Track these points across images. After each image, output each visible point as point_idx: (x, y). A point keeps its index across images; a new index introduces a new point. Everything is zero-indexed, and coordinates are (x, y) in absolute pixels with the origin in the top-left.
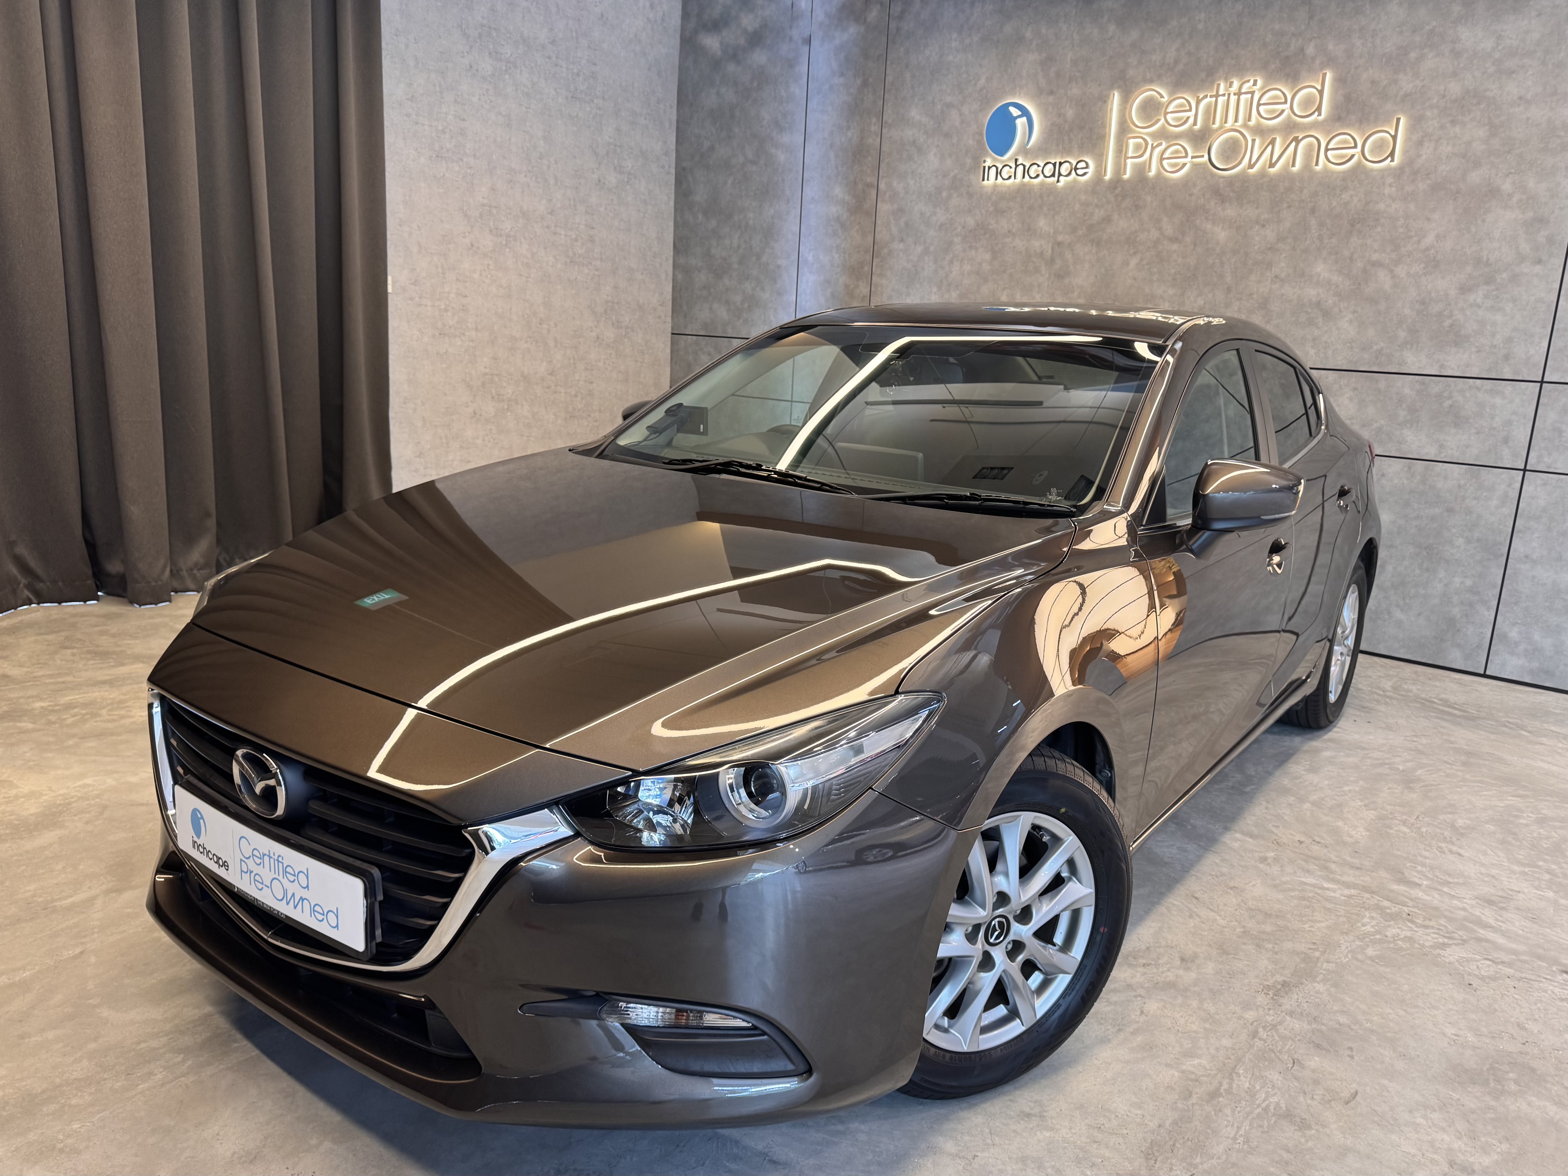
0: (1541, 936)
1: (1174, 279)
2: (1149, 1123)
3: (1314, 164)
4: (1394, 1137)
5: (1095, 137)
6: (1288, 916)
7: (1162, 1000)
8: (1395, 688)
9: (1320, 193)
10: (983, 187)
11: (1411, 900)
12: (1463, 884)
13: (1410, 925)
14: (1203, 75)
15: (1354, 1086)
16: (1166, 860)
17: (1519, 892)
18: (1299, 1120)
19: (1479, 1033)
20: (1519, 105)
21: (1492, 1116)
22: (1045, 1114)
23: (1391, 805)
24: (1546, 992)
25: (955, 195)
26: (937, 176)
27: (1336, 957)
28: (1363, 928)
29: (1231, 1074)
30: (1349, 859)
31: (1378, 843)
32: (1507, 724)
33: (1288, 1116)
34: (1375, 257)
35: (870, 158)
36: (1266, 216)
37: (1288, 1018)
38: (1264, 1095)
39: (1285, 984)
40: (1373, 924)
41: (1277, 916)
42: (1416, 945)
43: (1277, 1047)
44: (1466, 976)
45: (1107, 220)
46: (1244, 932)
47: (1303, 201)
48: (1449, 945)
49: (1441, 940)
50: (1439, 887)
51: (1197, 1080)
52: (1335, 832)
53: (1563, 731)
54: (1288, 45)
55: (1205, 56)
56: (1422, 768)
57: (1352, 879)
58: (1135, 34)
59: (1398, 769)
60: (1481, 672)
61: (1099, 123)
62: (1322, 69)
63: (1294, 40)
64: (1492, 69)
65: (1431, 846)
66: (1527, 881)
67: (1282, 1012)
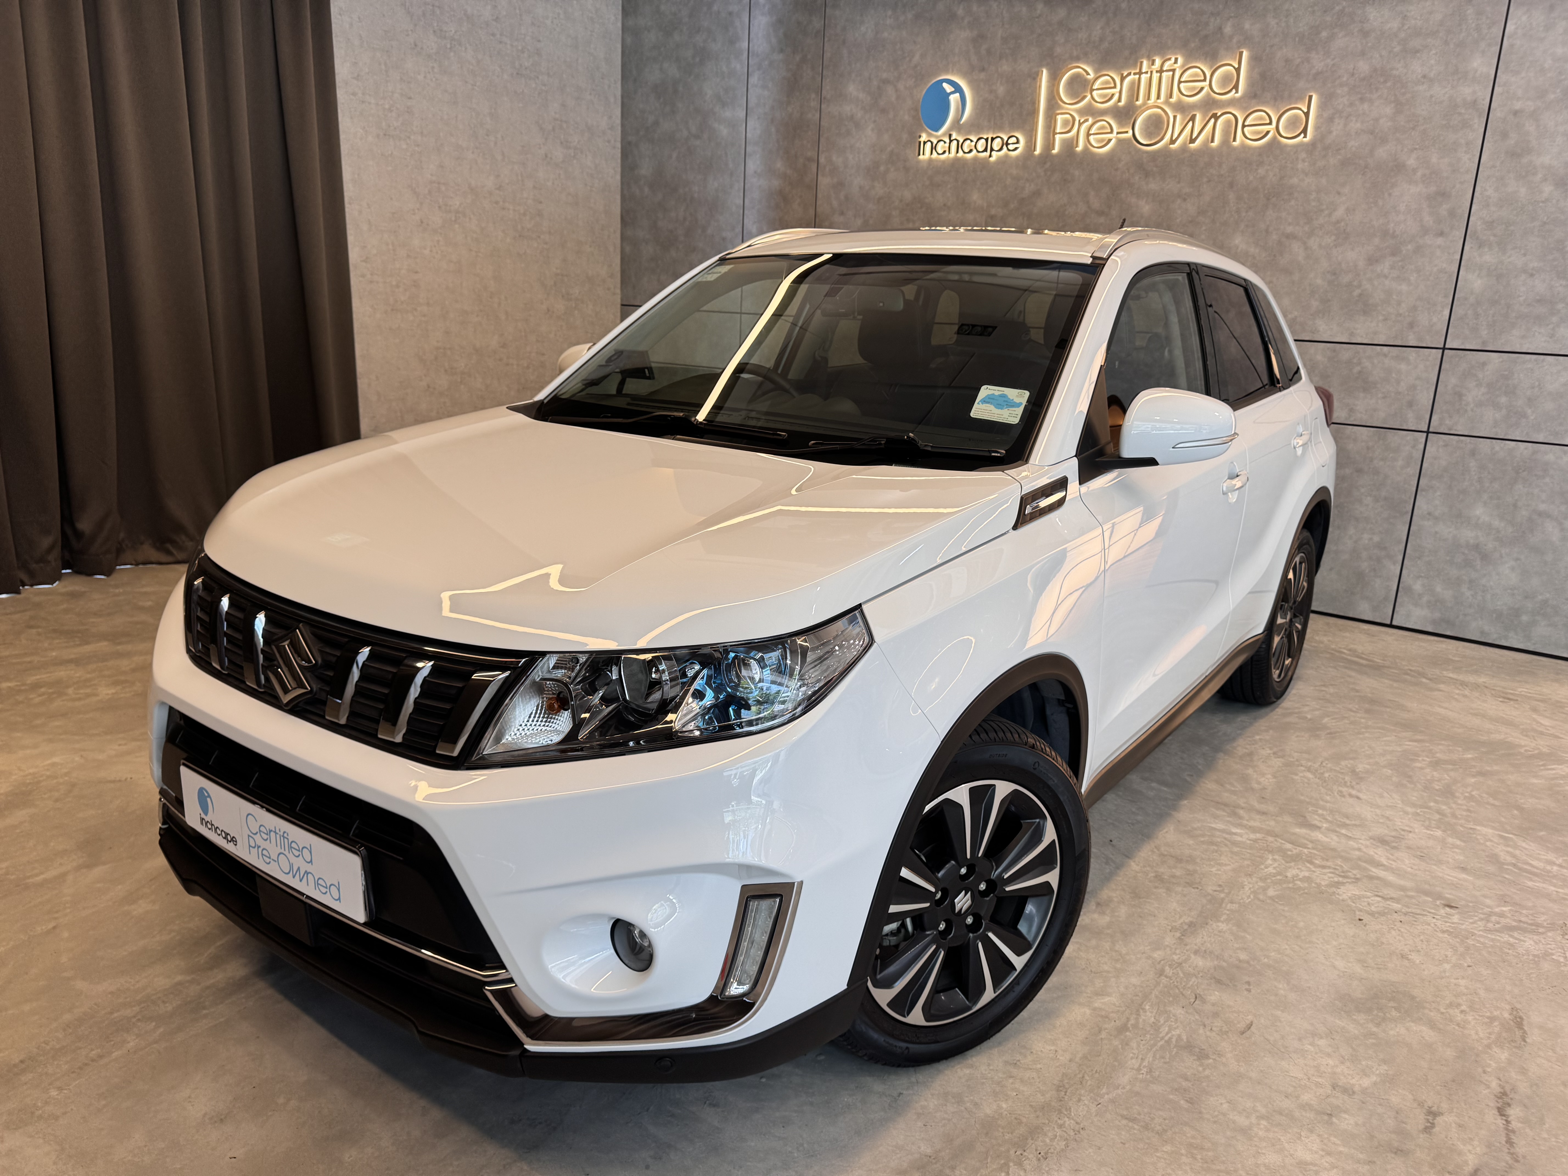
0: (1427, 873)
2: (1061, 1058)
3: (1232, 140)
4: (1283, 1063)
5: (1025, 113)
6: (1198, 860)
7: (1077, 943)
9: (1238, 168)
10: (919, 162)
11: (1312, 842)
12: (1359, 826)
13: (1308, 865)
14: (1127, 53)
15: (1250, 1017)
17: (1410, 832)
18: (1197, 1050)
19: (1366, 965)
20: (1423, 83)
21: (1374, 1041)
23: (1297, 752)
24: (1429, 925)
25: (892, 170)
26: (875, 151)
27: (1240, 898)
28: (1266, 870)
29: (1138, 1011)
30: (1255, 804)
31: (1284, 789)
32: (1409, 672)
33: (1189, 1047)
34: (1289, 229)
35: (810, 133)
36: (1187, 190)
37: (1193, 956)
38: (1167, 1028)
39: (1191, 924)
40: (1274, 866)
41: (1187, 861)
42: (1313, 885)
43: (1181, 984)
44: (1358, 913)
45: (1037, 193)
46: (1156, 877)
47: (1222, 175)
48: (1343, 884)
49: (1336, 879)
50: (1338, 829)
51: (1107, 1017)
52: (1245, 779)
53: (1461, 677)
54: (1207, 24)
55: (1129, 34)
56: (1328, 716)
57: (1256, 824)
58: (1062, 13)
59: (1307, 718)
60: (1388, 622)
61: (1029, 99)
62: (1239, 48)
63: (1212, 20)
64: (1397, 49)
65: (1332, 791)
66: (1418, 821)
67: (1187, 950)
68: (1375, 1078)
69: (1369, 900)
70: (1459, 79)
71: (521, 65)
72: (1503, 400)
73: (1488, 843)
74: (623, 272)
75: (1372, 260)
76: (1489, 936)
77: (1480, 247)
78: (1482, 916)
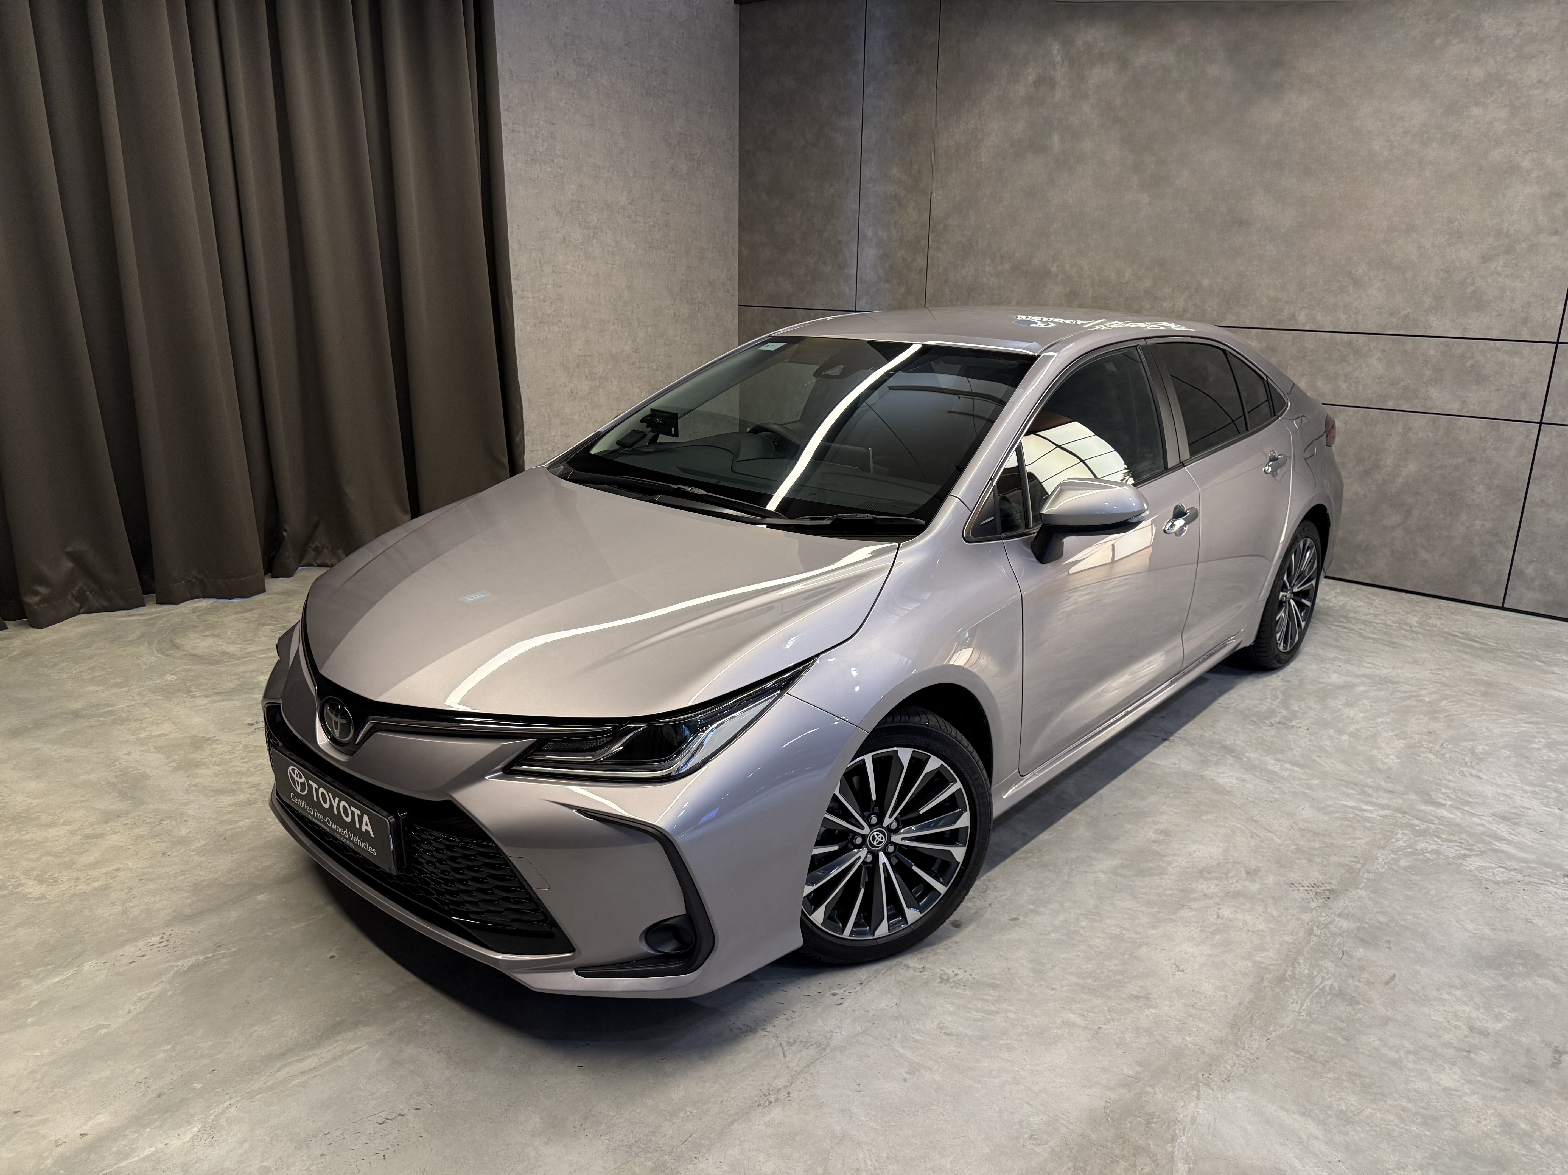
0: (1547, 847)
2: (1231, 1002)
4: (1425, 1009)
6: (1334, 835)
7: (1234, 906)
8: (1421, 624)
11: (1438, 818)
12: (1481, 803)
13: (1436, 839)
15: (1393, 971)
16: (1228, 789)
17: (1530, 809)
18: (1349, 997)
19: (1493, 927)
20: (1539, 87)
21: (1504, 992)
22: (1149, 996)
23: (1418, 734)
24: (1550, 893)
27: (1375, 868)
28: (1397, 843)
29: (1293, 964)
30: (1383, 784)
31: (1408, 769)
32: (1523, 655)
33: (1341, 994)
37: (1337, 919)
38: (1320, 979)
39: (1332, 891)
40: (1405, 839)
41: (1324, 835)
42: (1442, 857)
43: (1329, 942)
44: (1484, 882)
46: (1297, 849)
48: (1469, 856)
49: (1462, 852)
50: (1462, 807)
51: (1266, 969)
52: (1371, 760)
56: (1446, 699)
57: (1386, 801)
59: (1425, 701)
60: (1501, 605)
64: (1513, 55)
65: (1454, 771)
66: (1537, 799)
67: (1331, 914)
68: (1506, 1023)
69: (1494, 871)
71: (650, 86)
74: (740, 274)
75: (1486, 259)
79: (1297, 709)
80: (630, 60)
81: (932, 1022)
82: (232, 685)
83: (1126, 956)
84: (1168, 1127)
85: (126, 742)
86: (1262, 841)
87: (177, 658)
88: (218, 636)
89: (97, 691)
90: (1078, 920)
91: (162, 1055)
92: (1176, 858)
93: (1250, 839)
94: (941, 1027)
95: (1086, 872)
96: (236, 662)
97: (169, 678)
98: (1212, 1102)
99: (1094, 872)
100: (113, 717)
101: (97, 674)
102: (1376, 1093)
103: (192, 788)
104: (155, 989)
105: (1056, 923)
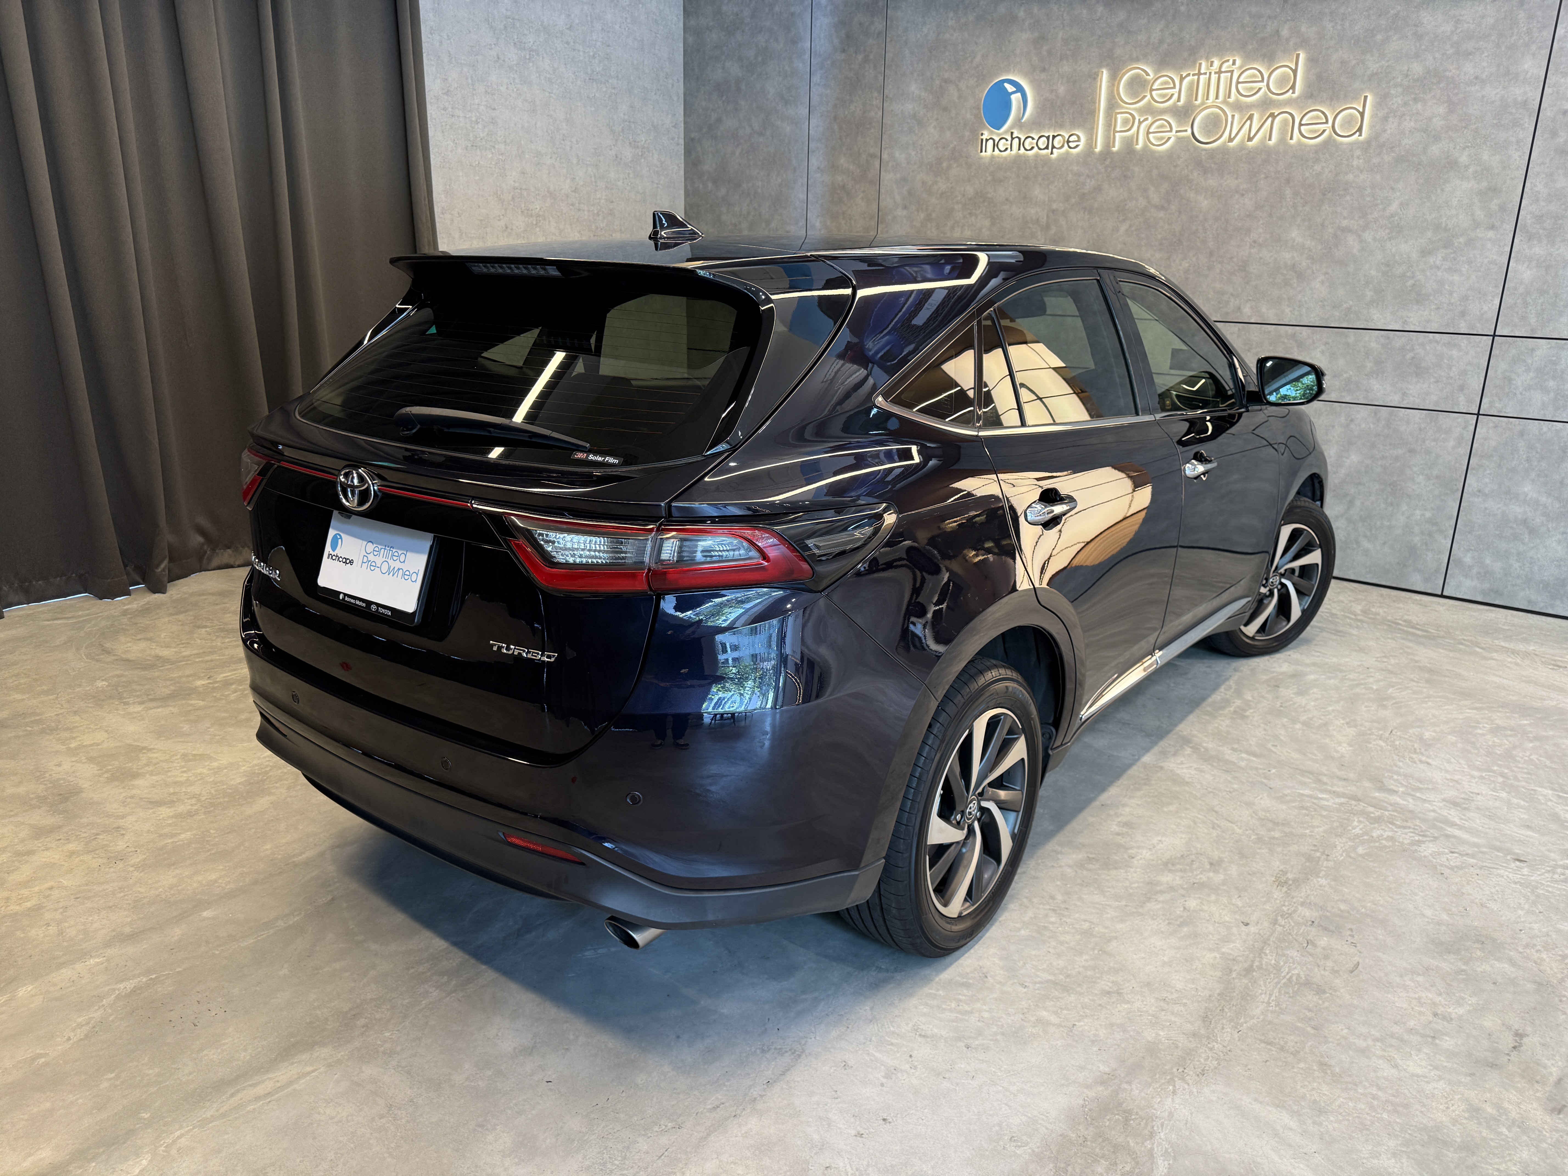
0: (1497, 831)
1: (1161, 244)
2: (1202, 994)
4: (1389, 996)
5: (1085, 112)
6: (1292, 823)
7: (1199, 898)
8: (1365, 612)
9: (1295, 165)
10: (981, 158)
11: (1391, 805)
12: (1432, 789)
13: (1390, 826)
14: (1186, 54)
15: (1356, 959)
16: (1187, 780)
17: (1478, 794)
18: (1315, 986)
19: (1450, 912)
20: (1475, 84)
21: (1464, 977)
22: (1121, 991)
23: (1368, 722)
24: (1502, 877)
25: (955, 165)
26: (937, 148)
27: (1334, 856)
28: (1354, 831)
29: (1260, 954)
30: (1336, 771)
31: (1360, 757)
32: (1463, 642)
33: (1308, 984)
34: (1345, 223)
35: (872, 131)
36: (1245, 186)
37: (1300, 908)
38: (1287, 969)
39: (1295, 880)
40: (1361, 827)
41: (1283, 824)
42: (1397, 843)
43: (1293, 931)
44: (1438, 867)
45: (1098, 189)
46: (1258, 838)
47: (1279, 172)
48: (1424, 842)
49: (1417, 838)
50: (1413, 793)
51: (1234, 960)
52: (1324, 748)
53: (1511, 646)
54: (1264, 27)
55: (1187, 36)
56: (1393, 687)
57: (1340, 789)
58: (1121, 15)
59: (1372, 689)
60: (1440, 593)
61: (1089, 98)
62: (1295, 50)
63: (1270, 23)
64: (1451, 51)
65: (1404, 757)
66: (1485, 784)
67: (1294, 903)
69: (1448, 856)
70: (1511, 80)
71: (593, 71)
72: (1551, 384)
73: (1549, 803)
75: (1425, 253)
76: (1556, 886)
77: (1529, 240)
78: (1549, 869)
79: (1250, 698)
80: (572, 44)
81: (907, 1024)
82: (167, 691)
83: (1096, 952)
84: (1147, 1124)
85: (57, 752)
86: (1223, 832)
87: (107, 663)
88: (150, 639)
89: (24, 699)
90: (1046, 916)
91: (105, 1085)
92: (1140, 851)
93: (1211, 830)
94: (915, 1029)
95: (1053, 866)
96: (171, 666)
97: (100, 684)
98: (1188, 1097)
99: (1061, 867)
100: (41, 726)
101: (22, 681)
102: (1347, 1082)
103: (129, 800)
104: (96, 1014)
105: (1026, 919)
